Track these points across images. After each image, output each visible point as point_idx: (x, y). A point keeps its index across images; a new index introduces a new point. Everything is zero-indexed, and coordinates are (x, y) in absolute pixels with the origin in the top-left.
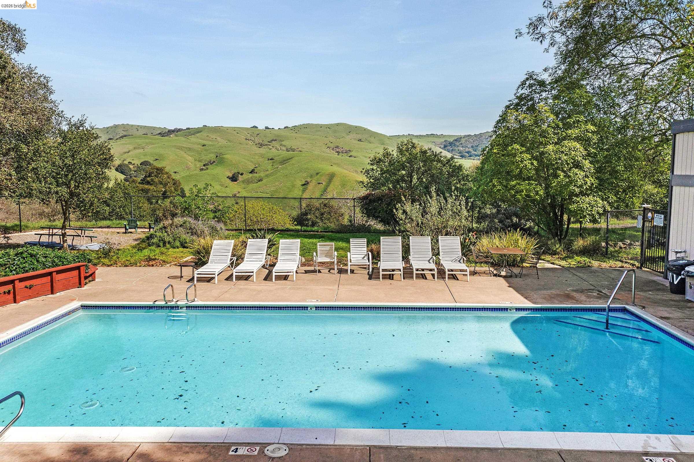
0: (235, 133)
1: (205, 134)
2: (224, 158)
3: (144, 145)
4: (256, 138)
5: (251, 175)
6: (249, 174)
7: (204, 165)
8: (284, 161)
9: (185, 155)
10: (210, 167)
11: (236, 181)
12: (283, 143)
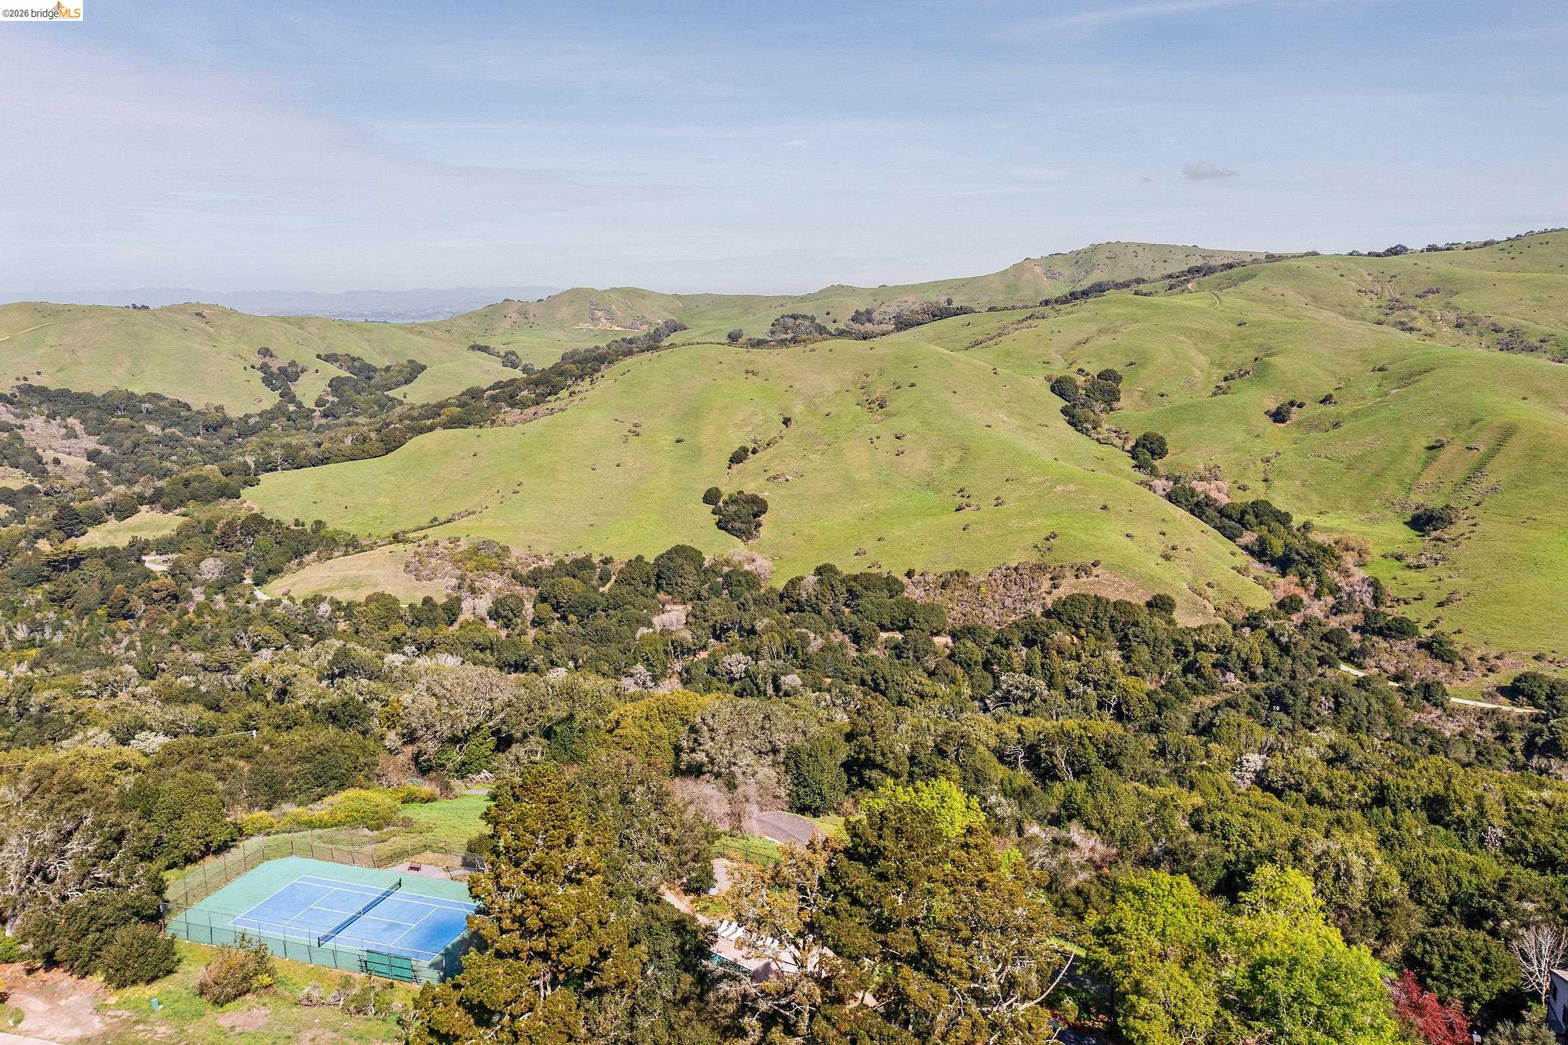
0: (1335, 275)
1: (1262, 284)
2: (1268, 365)
3: (1118, 323)
4: (1388, 286)
5: (1322, 408)
6: (1318, 405)
7: (1226, 379)
8: (1408, 379)
9: (1193, 353)
10: (1236, 384)
11: (1283, 421)
12: (1454, 300)
